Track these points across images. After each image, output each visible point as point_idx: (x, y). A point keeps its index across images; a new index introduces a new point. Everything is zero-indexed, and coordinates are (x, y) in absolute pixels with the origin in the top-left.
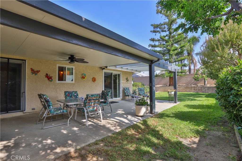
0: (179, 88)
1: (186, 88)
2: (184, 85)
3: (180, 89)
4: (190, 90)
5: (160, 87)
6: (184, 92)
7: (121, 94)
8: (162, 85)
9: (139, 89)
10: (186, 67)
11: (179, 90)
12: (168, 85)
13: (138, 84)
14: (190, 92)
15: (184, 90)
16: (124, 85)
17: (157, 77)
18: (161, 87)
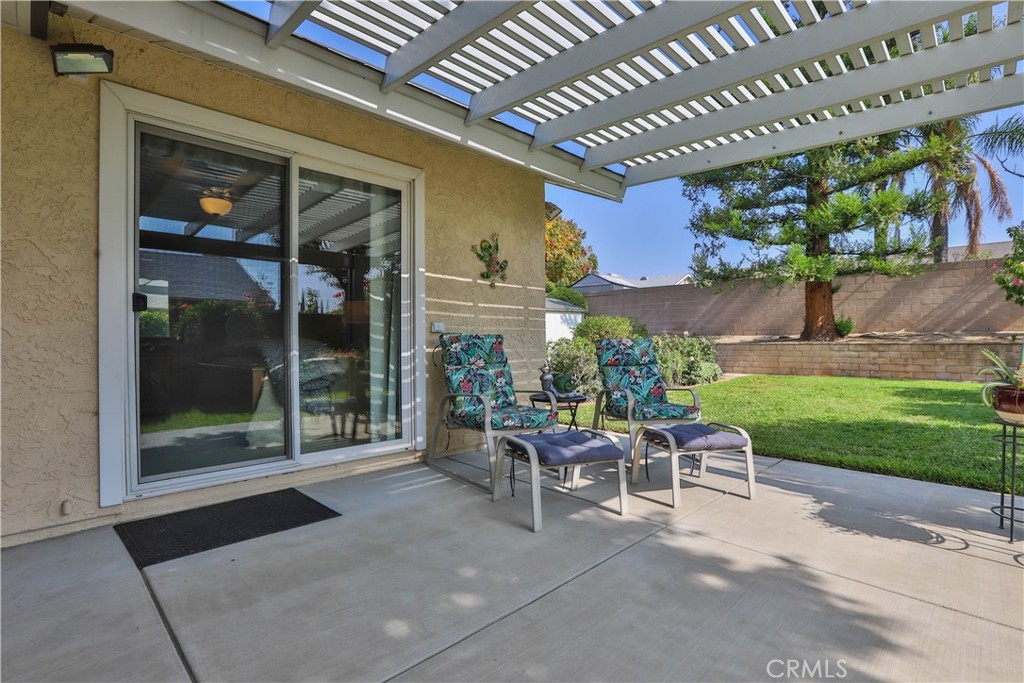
0: (874, 351)
1: (930, 355)
2: (902, 331)
3: (880, 361)
4: (960, 369)
5: (743, 343)
6: (914, 379)
7: (416, 405)
8: (756, 337)
9: (608, 356)
10: (920, 217)
11: (876, 368)
12: (798, 336)
13: (607, 328)
14: (960, 380)
15: (909, 368)
16: (457, 308)
17: (731, 283)
18: (750, 343)
